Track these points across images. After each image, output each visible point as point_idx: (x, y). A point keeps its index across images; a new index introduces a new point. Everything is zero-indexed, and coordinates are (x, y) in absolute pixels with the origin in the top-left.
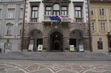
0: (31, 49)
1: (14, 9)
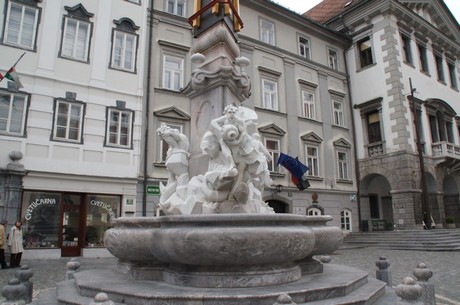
1: (314, 86)
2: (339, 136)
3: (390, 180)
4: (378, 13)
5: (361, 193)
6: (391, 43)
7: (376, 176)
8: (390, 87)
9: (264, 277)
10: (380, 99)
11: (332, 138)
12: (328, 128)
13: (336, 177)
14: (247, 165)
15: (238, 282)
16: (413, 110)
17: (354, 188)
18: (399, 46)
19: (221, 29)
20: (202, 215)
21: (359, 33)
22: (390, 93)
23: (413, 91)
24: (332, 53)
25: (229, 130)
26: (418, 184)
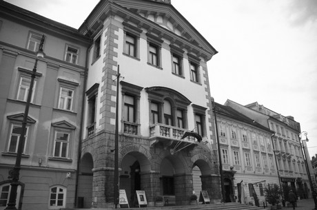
0: (124, 202)
2: (61, 118)
8: (104, 73)
10: (98, 85)
11: (50, 119)
13: (49, 156)
22: (103, 79)
24: (71, 50)
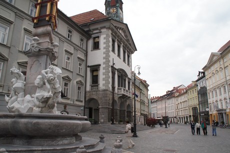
1: (72, 54)
2: (79, 79)
3: (99, 102)
4: (104, 27)
5: (86, 106)
6: (108, 42)
7: (93, 99)
8: (105, 60)
9: (64, 141)
10: (100, 65)
11: (76, 79)
12: (75, 74)
13: (76, 98)
14: (55, 93)
15: (54, 143)
16: (112, 72)
17: (83, 104)
18: (111, 44)
19: (49, 28)
20: (32, 113)
21: (95, 33)
22: (104, 63)
23: (114, 64)
24: (82, 40)
25: (50, 77)
26: (111, 105)
